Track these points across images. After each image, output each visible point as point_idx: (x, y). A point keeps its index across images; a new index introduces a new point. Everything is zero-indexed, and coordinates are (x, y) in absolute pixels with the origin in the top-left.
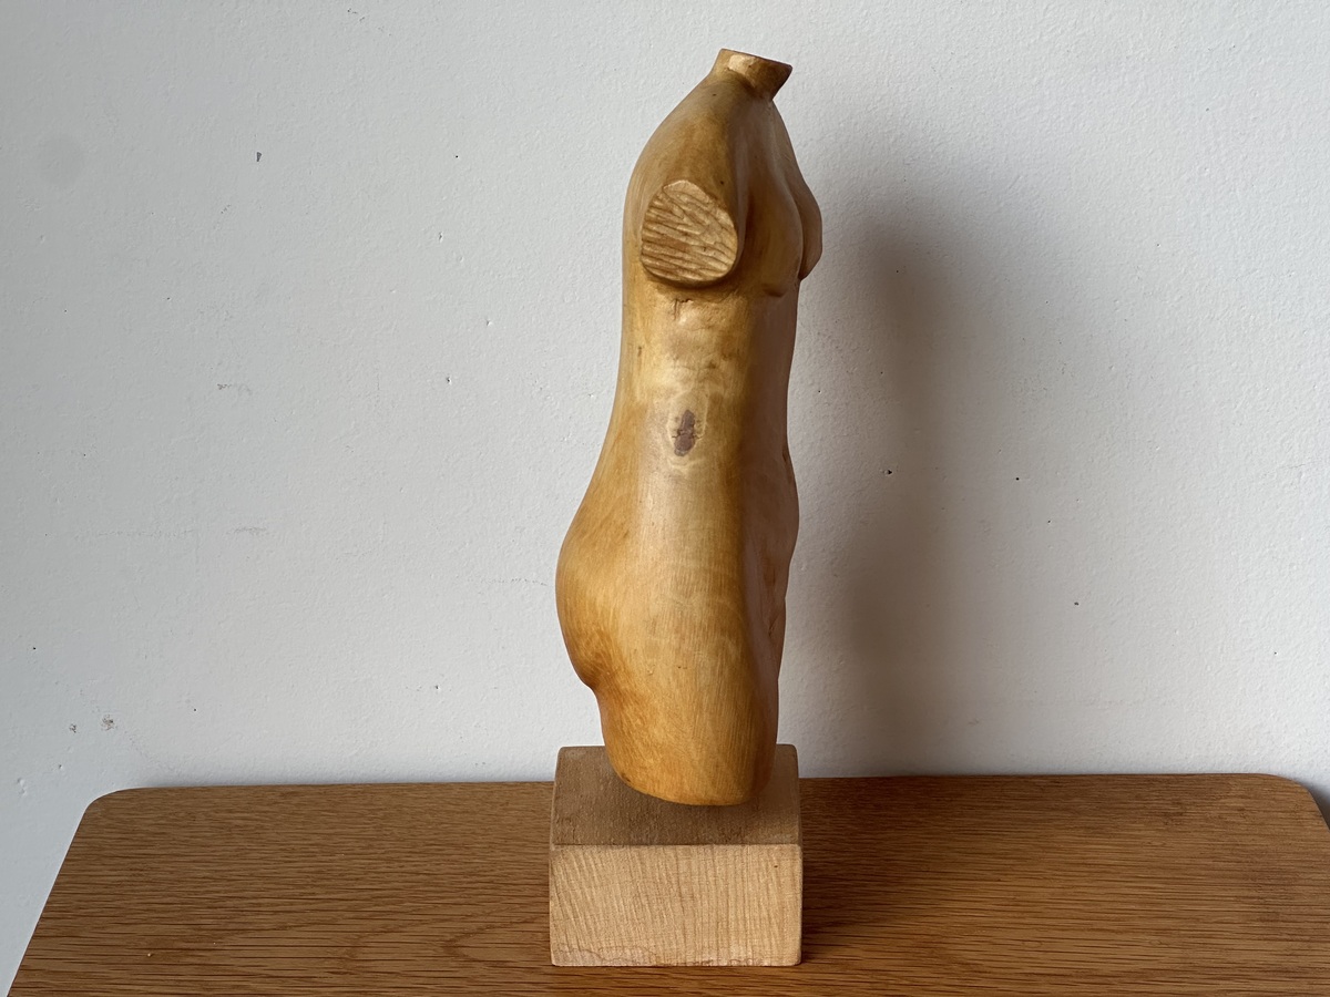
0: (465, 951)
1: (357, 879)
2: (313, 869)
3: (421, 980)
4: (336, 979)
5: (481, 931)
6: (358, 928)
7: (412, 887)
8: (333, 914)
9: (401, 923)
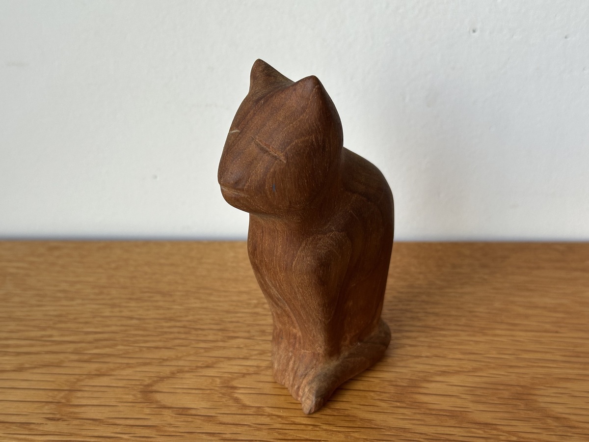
0: (158, 397)
1: (86, 323)
2: (55, 313)
3: (119, 430)
4: (51, 427)
5: (173, 375)
6: (77, 371)
7: (126, 331)
8: (61, 357)
9: (111, 366)
